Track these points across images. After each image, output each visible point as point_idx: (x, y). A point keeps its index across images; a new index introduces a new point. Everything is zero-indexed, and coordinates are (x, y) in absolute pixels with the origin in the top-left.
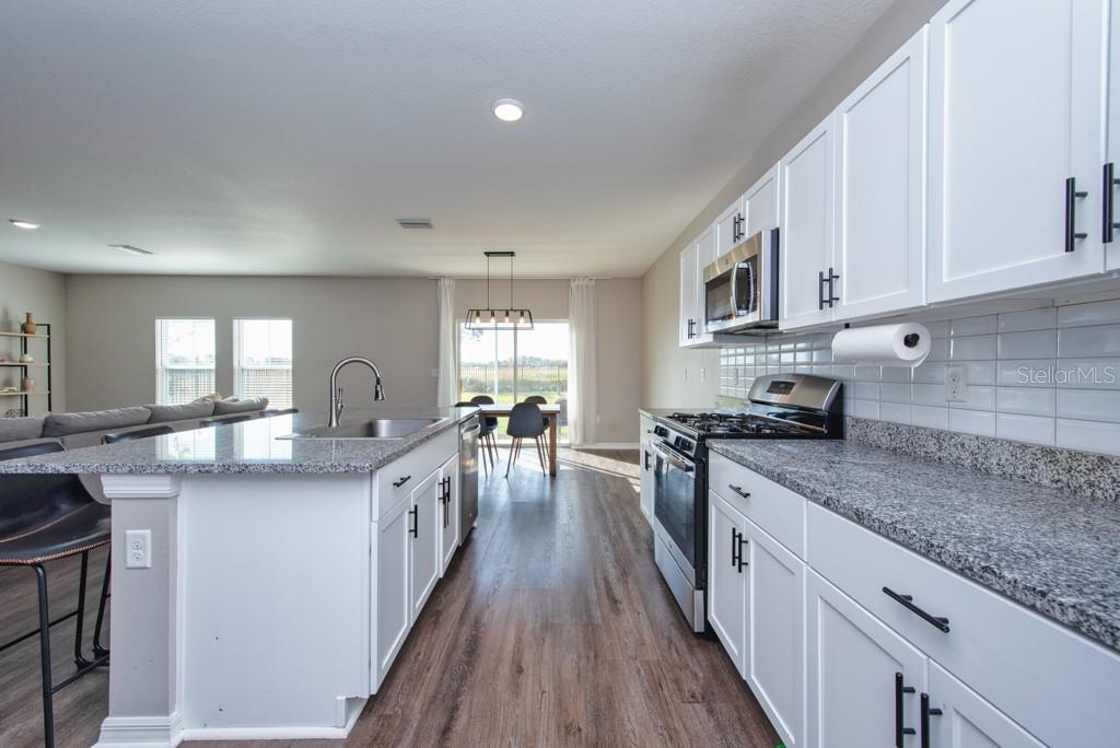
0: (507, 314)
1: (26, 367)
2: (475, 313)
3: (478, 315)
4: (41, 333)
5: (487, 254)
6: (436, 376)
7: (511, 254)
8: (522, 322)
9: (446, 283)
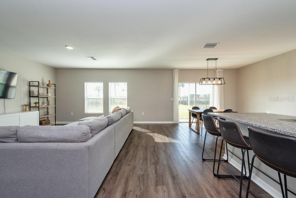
0: (214, 80)
1: (48, 97)
2: (203, 79)
3: (204, 80)
4: (53, 87)
5: (208, 59)
6: (172, 100)
7: (216, 59)
8: (219, 82)
9: (176, 71)
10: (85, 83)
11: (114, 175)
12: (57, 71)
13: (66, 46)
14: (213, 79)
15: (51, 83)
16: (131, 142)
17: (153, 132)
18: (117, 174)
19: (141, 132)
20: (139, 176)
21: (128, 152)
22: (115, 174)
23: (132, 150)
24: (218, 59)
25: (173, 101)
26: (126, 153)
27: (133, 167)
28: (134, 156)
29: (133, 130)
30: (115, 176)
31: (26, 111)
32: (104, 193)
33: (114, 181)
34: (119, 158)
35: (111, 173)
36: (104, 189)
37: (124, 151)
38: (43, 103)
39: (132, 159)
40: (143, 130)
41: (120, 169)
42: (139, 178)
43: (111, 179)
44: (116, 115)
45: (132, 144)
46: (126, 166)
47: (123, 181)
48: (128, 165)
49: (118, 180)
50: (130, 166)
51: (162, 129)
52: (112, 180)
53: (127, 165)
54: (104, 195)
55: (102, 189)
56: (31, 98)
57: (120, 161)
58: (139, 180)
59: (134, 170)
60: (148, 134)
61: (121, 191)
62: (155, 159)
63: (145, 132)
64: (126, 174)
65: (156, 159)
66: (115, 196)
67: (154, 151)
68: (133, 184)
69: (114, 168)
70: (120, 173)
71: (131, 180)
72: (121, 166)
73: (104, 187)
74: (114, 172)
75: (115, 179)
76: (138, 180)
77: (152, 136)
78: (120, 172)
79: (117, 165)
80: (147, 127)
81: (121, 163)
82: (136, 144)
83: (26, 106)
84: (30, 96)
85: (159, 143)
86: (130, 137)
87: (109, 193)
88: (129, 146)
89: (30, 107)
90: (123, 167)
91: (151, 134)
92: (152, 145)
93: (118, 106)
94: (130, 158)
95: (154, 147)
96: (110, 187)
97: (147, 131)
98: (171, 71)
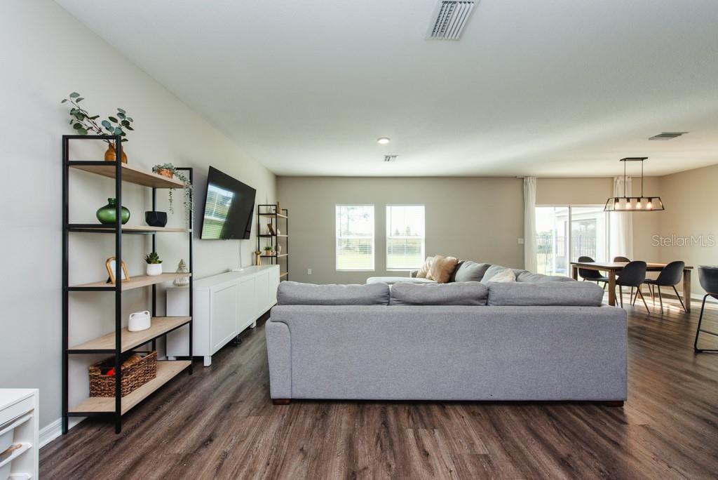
0: (639, 201)
4: (284, 215)
5: (625, 160)
6: (522, 243)
7: (642, 159)
8: (649, 206)
9: (531, 180)
10: (337, 208)
13: (379, 139)
14: (636, 200)
24: (647, 158)
25: (523, 245)
83: (257, 254)
84: (259, 235)
98: (521, 180)
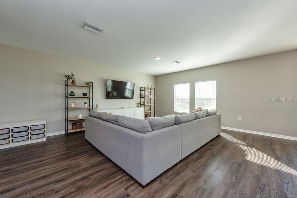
1: (150, 98)
4: (153, 90)
10: (175, 85)
11: (174, 173)
12: (157, 78)
13: (155, 58)
15: (152, 87)
16: (210, 149)
17: (251, 146)
18: (178, 174)
19: (230, 142)
20: (199, 187)
21: (200, 158)
22: (176, 172)
23: (206, 158)
26: (198, 158)
27: (198, 175)
28: (204, 165)
29: (219, 136)
30: (176, 175)
31: (139, 107)
32: (160, 183)
33: (172, 179)
34: (188, 160)
35: (174, 171)
36: (161, 180)
37: (197, 155)
38: (148, 102)
39: (201, 167)
40: (235, 140)
41: (183, 171)
42: (198, 190)
43: (171, 175)
44: (187, 116)
45: (209, 151)
46: (190, 170)
47: (180, 183)
48: (194, 171)
49: (176, 179)
50: (194, 172)
51: (270, 146)
52: (171, 177)
53: (192, 170)
54: (159, 185)
55: (160, 180)
56: (141, 98)
57: (187, 164)
58: (197, 191)
59: (197, 179)
60: (240, 146)
61: (173, 191)
62: (232, 180)
63: (236, 143)
64: (186, 178)
65: (234, 181)
66: (166, 192)
67: (237, 170)
68: (188, 191)
69: (178, 167)
70: (181, 175)
71: (188, 187)
72: (186, 168)
73: (162, 179)
74: (176, 171)
75: (174, 177)
76: (195, 191)
77: (245, 151)
78: (181, 173)
79: (183, 166)
80: (244, 137)
81: (187, 165)
82: (214, 153)
83: (139, 103)
84: (141, 97)
85: (252, 163)
86: (211, 143)
87: (163, 186)
88: (204, 152)
89: (141, 105)
90: (187, 170)
91: (244, 148)
92: (238, 162)
93: (200, 107)
94: (199, 165)
95: (240, 165)
96: (166, 181)
97: (240, 142)
